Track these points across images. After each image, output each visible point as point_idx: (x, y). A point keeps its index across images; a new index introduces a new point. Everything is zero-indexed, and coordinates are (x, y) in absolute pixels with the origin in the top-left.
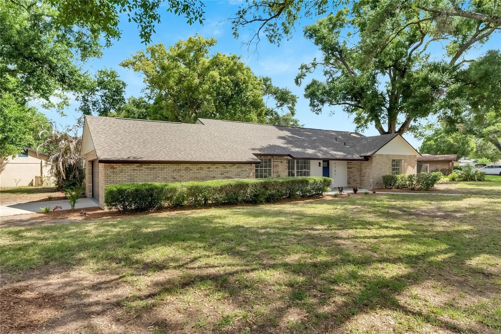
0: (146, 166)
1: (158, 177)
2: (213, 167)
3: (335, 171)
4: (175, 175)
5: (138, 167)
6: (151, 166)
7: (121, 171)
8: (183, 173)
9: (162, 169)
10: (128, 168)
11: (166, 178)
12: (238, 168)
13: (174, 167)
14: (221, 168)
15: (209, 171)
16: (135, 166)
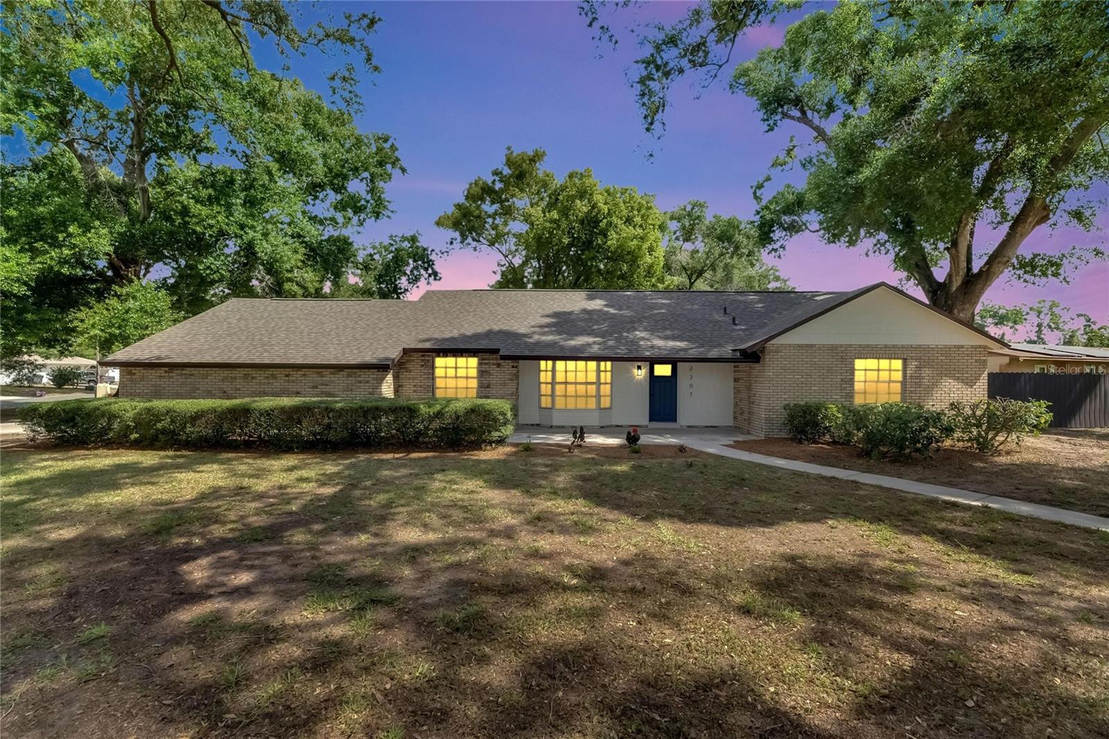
0: (179, 372)
1: (198, 389)
2: (296, 375)
3: (691, 386)
4: (226, 386)
5: (166, 372)
6: (187, 371)
7: (142, 379)
8: (239, 383)
9: (205, 376)
10: (152, 374)
11: (210, 392)
12: (349, 376)
13: (226, 373)
14: (313, 376)
15: (288, 381)
16: (162, 371)
